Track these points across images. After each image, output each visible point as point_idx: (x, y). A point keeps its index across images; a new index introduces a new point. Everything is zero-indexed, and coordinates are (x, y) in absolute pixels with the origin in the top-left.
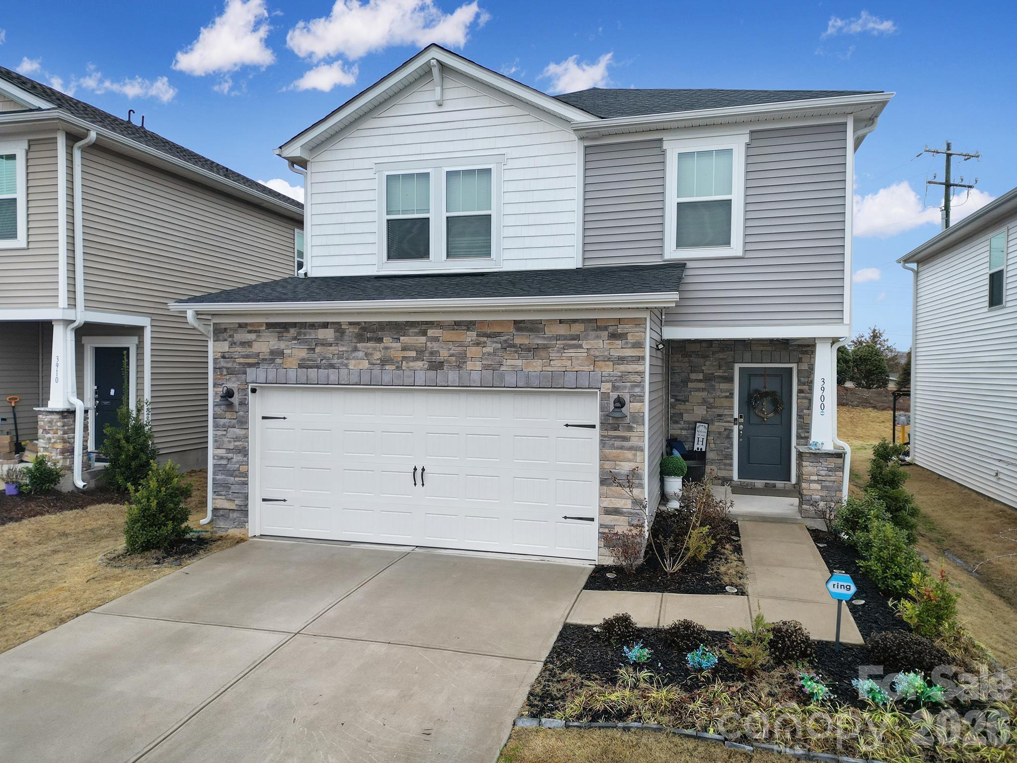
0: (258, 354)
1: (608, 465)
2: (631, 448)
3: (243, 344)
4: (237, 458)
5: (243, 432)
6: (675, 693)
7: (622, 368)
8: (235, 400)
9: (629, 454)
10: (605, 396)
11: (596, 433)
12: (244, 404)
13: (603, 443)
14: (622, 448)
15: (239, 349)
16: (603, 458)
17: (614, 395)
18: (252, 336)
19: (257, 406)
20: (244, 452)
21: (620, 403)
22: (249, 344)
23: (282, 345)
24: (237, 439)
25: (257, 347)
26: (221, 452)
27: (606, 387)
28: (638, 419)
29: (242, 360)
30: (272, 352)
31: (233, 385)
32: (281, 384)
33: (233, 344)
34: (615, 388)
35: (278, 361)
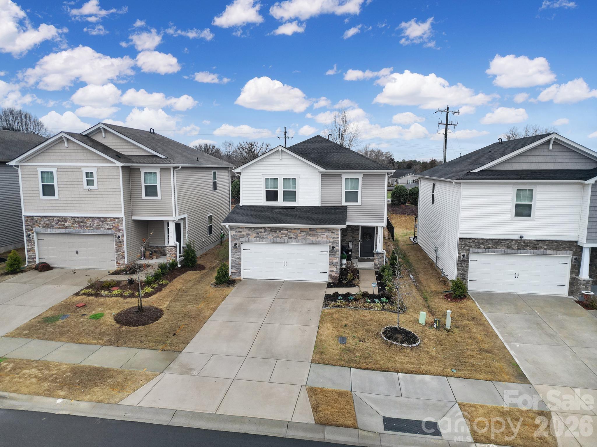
0: (243, 235)
1: (331, 261)
2: (336, 257)
3: (239, 232)
4: (238, 260)
5: (239, 254)
6: (347, 303)
7: (334, 239)
8: (237, 246)
9: (336, 258)
10: (330, 246)
11: (328, 253)
12: (239, 247)
13: (330, 256)
14: (334, 257)
15: (238, 233)
16: (330, 259)
17: (332, 246)
18: (242, 230)
19: (243, 247)
20: (240, 258)
21: (333, 247)
22: (241, 232)
23: (250, 232)
24: (238, 255)
25: (243, 233)
26: (234, 259)
27: (330, 244)
28: (337, 251)
29: (239, 236)
30: (247, 234)
31: (237, 242)
32: (250, 242)
33: (236, 232)
34: (332, 244)
35: (249, 236)
